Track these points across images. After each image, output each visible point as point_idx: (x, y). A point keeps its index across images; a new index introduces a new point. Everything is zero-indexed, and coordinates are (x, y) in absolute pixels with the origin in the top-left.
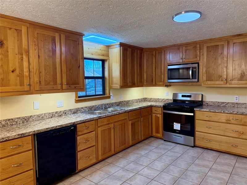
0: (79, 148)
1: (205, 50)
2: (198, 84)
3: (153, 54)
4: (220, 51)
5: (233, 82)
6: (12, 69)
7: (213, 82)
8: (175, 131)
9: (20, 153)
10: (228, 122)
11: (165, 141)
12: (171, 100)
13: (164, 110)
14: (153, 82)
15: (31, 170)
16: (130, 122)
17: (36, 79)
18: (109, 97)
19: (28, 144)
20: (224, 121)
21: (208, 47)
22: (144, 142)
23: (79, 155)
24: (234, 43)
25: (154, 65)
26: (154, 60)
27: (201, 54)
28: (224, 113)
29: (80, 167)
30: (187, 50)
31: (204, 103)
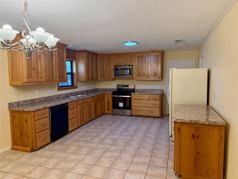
0: (69, 118)
1: (136, 58)
2: (132, 78)
3: (104, 58)
4: (144, 59)
5: (151, 77)
6: (33, 68)
7: (141, 77)
8: (120, 108)
9: (43, 118)
10: (149, 99)
11: (113, 115)
12: (116, 89)
13: (113, 95)
14: (104, 77)
15: (48, 129)
16: (93, 103)
17: (44, 74)
18: (76, 87)
19: (47, 113)
20: (147, 99)
21: (138, 56)
22: (101, 116)
23: (69, 122)
24: (151, 56)
25: (105, 65)
26: (105, 62)
27: (134, 60)
28: (147, 94)
29: (70, 130)
30: (126, 57)
31: (135, 90)
